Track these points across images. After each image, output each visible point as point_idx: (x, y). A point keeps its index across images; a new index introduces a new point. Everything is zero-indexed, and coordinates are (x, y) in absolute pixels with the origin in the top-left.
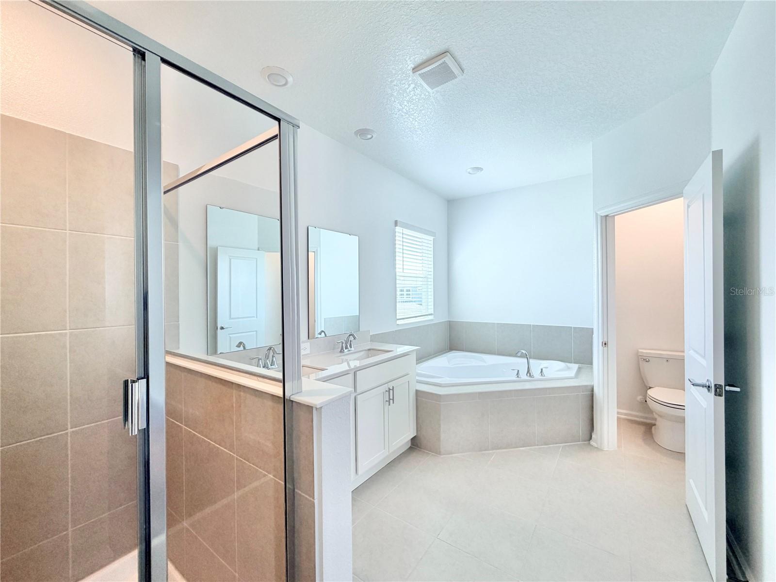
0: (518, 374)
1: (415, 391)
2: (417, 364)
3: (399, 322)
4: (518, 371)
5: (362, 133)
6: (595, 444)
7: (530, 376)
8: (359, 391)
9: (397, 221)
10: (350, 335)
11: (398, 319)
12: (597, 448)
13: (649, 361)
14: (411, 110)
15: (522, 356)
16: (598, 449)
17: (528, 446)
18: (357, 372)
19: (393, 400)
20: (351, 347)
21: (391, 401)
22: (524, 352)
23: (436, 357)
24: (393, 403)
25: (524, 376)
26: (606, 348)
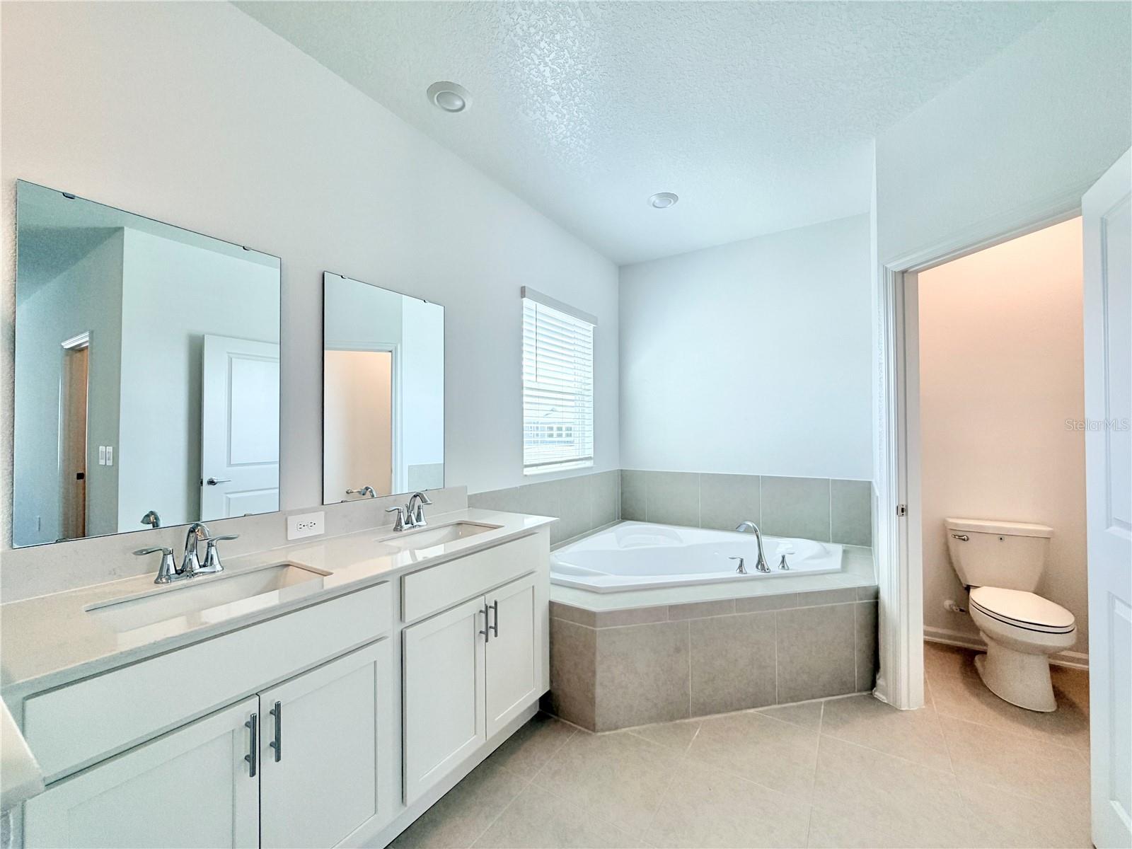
0: (741, 566)
1: (547, 603)
2: (552, 550)
3: (527, 471)
4: (742, 561)
5: (443, 92)
6: (884, 697)
7: (763, 569)
8: (410, 618)
9: (524, 287)
10: (415, 496)
11: (527, 466)
12: (887, 704)
13: (968, 539)
14: (532, 30)
15: (748, 531)
16: (891, 708)
17: (762, 706)
18: (406, 577)
19: (495, 628)
20: (418, 519)
21: (492, 632)
22: (750, 524)
23: (597, 532)
24: (496, 635)
25: (751, 570)
26: (904, 518)
